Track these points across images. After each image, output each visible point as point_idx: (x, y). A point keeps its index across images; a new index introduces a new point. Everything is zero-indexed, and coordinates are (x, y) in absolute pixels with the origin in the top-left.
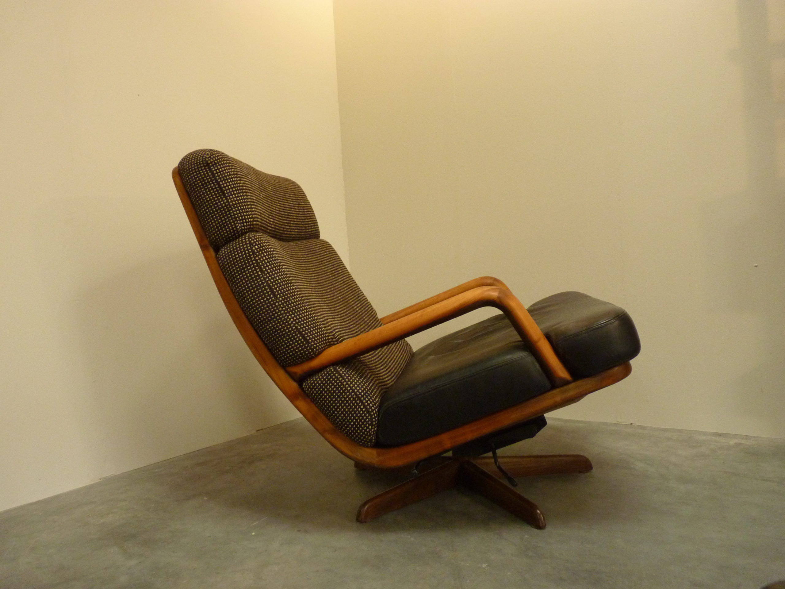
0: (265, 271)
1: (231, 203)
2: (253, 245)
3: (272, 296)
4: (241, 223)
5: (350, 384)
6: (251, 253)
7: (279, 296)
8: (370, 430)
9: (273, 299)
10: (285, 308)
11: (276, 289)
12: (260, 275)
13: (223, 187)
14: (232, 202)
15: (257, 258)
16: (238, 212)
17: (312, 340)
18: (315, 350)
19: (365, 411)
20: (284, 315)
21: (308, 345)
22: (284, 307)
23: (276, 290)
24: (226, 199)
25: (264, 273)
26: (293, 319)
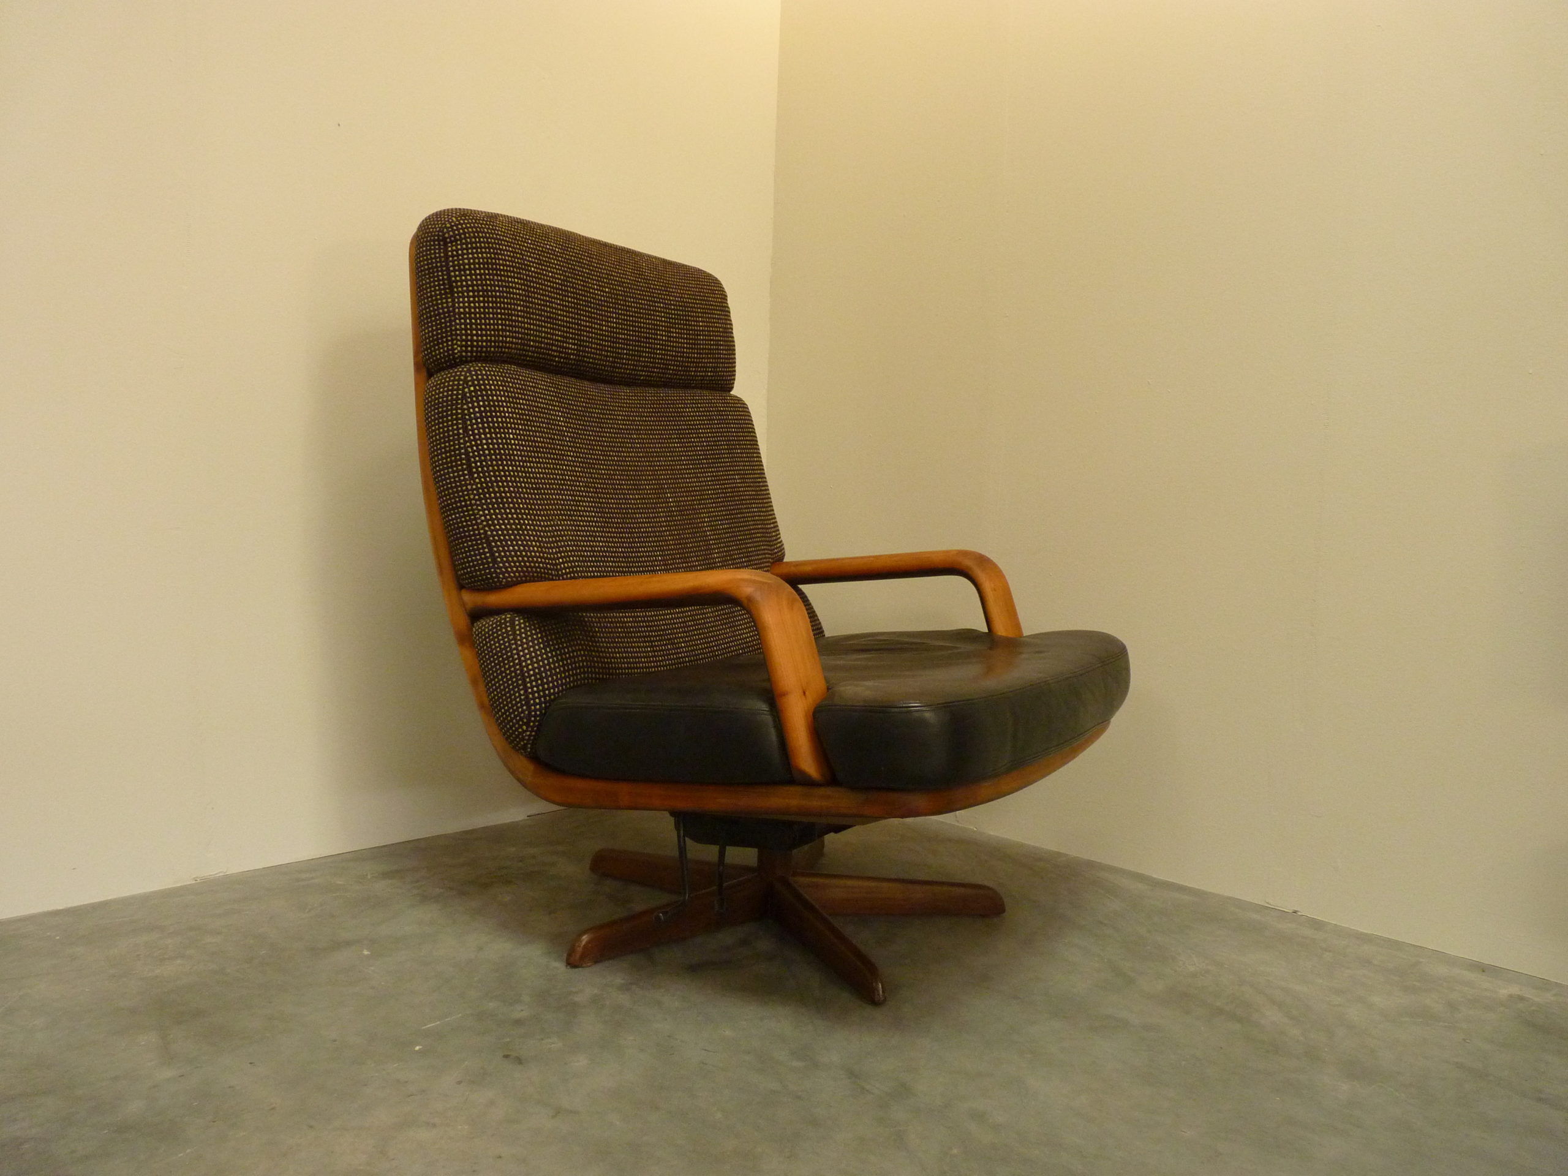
0: (470, 430)
1: (457, 310)
2: (467, 384)
3: (466, 472)
4: (461, 346)
5: (521, 651)
6: (460, 397)
7: (476, 475)
8: (524, 731)
9: (467, 477)
10: (479, 497)
11: (475, 462)
12: (461, 434)
13: (454, 282)
14: (459, 308)
15: (465, 407)
16: (463, 326)
17: (502, 560)
18: (501, 576)
19: (524, 700)
20: (475, 507)
21: (494, 565)
22: (479, 494)
23: (476, 464)
24: (453, 301)
25: (468, 433)
26: (485, 518)
